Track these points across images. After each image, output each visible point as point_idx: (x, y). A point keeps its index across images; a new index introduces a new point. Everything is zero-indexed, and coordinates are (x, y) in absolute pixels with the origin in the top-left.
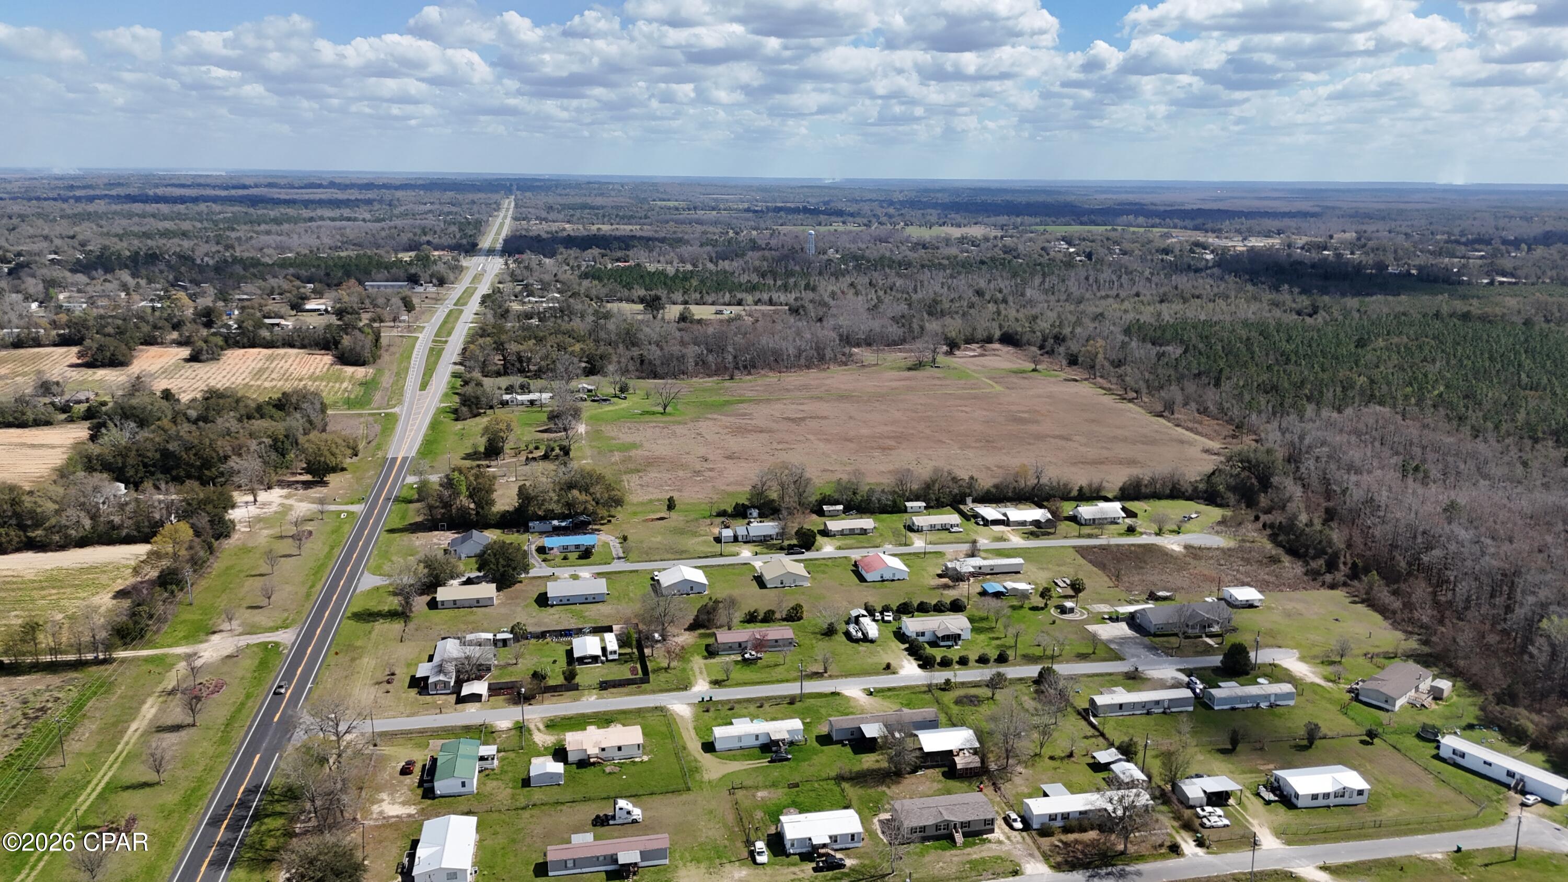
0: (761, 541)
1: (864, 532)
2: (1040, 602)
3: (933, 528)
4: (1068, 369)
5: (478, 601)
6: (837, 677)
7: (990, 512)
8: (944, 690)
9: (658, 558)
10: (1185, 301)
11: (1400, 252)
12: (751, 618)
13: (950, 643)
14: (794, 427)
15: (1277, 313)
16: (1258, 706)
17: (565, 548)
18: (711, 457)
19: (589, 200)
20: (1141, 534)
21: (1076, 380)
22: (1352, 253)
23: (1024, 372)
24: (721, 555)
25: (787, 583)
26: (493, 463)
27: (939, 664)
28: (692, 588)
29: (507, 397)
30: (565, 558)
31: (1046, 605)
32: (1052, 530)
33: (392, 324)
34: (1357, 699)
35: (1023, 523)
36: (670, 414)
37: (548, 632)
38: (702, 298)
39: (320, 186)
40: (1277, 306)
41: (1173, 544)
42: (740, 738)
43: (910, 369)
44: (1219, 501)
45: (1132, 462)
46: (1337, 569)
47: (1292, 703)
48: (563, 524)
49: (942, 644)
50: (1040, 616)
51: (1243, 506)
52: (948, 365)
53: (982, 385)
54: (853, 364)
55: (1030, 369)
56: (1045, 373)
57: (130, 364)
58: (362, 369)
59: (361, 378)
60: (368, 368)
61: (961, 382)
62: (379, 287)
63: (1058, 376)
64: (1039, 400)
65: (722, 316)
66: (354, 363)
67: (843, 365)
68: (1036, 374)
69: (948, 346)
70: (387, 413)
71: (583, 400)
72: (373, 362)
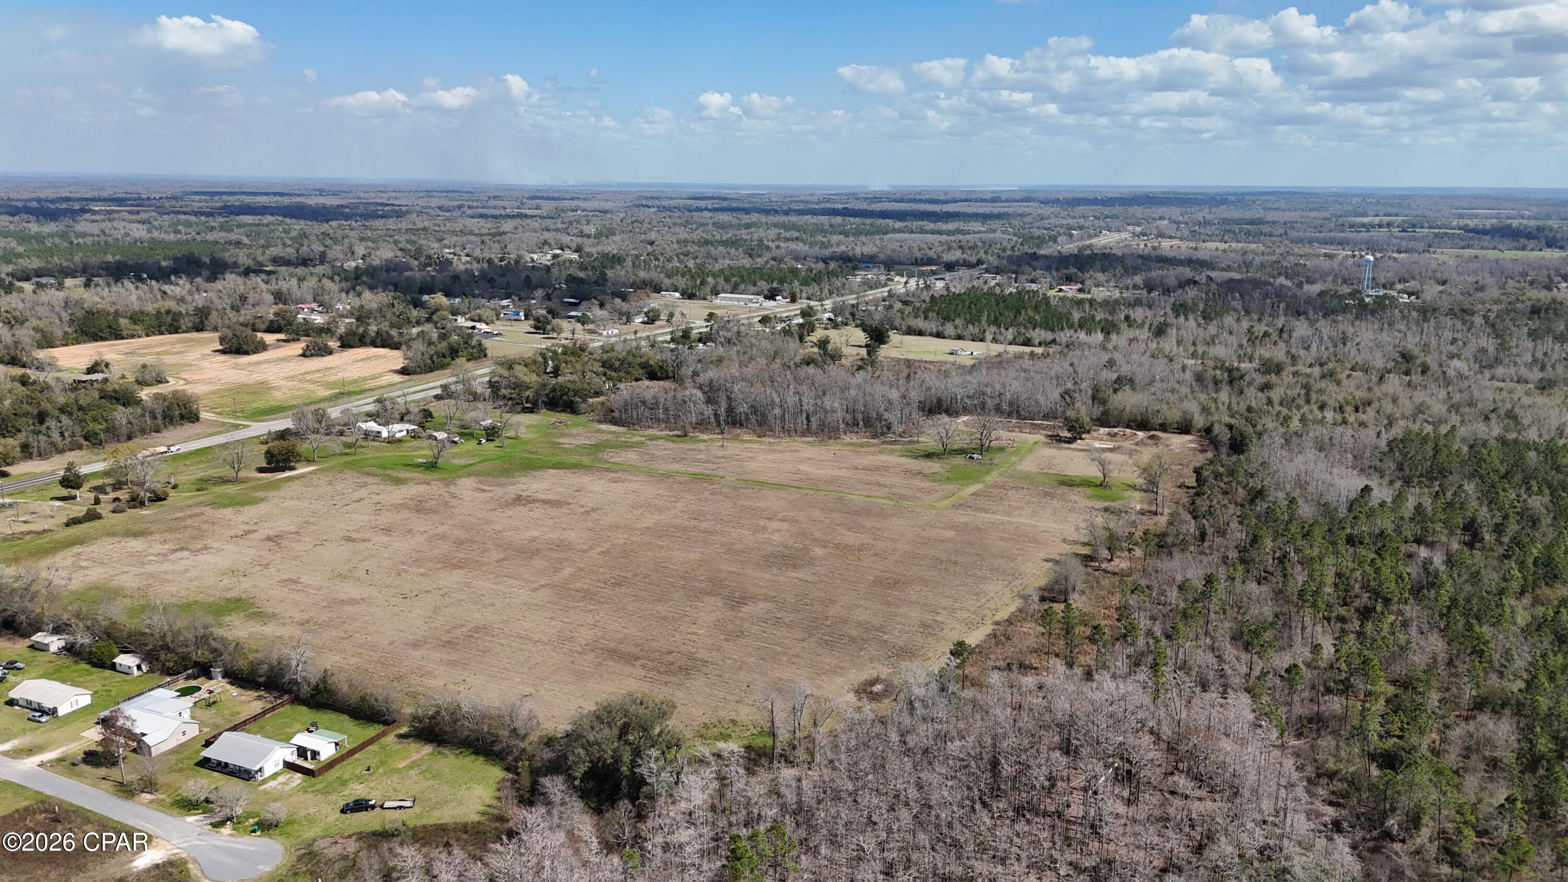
3: (29, 705)
20: (210, 811)
36: (436, 470)
41: (168, 849)
52: (998, 458)
53: (939, 494)
54: (890, 437)
55: (1098, 482)
56: (1108, 493)
57: (255, 353)
58: (398, 378)
59: (367, 387)
60: (407, 377)
61: (927, 484)
62: (731, 299)
63: (1114, 500)
64: (933, 533)
65: (951, 358)
66: (404, 371)
67: (875, 436)
68: (1089, 491)
69: (1069, 431)
70: (245, 426)
71: (436, 439)
72: (426, 372)
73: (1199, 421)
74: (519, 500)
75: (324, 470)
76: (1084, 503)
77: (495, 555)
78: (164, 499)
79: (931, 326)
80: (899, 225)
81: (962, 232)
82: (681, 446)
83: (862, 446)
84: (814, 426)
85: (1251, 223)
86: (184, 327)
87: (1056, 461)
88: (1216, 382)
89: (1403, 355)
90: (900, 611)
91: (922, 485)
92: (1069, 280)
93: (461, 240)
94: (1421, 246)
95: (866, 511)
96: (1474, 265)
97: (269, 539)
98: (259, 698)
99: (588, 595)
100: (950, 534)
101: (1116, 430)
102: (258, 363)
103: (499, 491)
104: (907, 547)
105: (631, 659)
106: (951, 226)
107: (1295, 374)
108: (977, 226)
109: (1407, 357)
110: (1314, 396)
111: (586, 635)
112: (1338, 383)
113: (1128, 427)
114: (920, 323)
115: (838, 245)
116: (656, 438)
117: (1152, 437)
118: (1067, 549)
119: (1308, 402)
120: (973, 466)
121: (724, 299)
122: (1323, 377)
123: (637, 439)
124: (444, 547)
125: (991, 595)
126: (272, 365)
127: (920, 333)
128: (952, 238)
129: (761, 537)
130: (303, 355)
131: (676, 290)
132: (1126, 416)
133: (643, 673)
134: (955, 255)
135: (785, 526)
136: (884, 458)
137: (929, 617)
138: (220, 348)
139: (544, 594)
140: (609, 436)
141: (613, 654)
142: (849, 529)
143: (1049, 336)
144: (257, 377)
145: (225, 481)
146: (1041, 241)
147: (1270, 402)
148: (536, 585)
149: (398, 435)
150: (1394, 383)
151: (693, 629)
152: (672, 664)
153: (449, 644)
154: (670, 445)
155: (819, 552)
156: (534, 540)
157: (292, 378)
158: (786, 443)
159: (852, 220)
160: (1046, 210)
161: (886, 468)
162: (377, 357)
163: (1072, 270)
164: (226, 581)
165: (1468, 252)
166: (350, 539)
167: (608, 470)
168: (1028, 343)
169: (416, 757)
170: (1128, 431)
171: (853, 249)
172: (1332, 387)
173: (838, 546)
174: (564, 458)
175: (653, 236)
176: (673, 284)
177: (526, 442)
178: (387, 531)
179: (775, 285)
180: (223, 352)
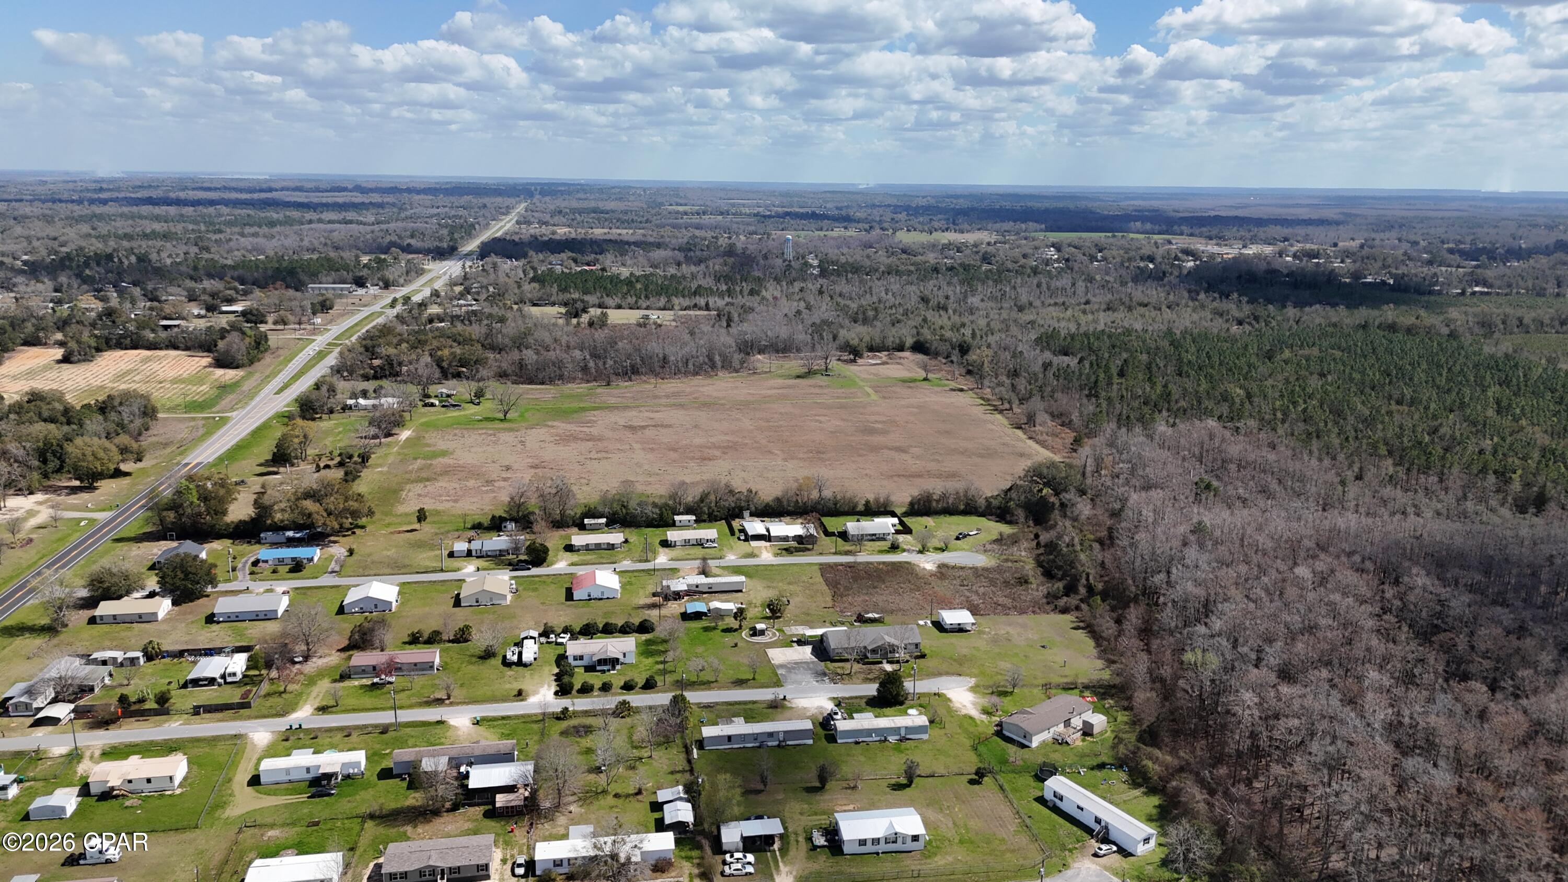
0: (495, 556)
1: (611, 547)
2: (735, 624)
3: (687, 543)
4: (961, 379)
5: (140, 616)
6: (458, 704)
7: (756, 526)
8: (558, 719)
9: (372, 572)
10: (1130, 309)
11: (1390, 261)
12: (414, 640)
13: (605, 668)
14: (628, 434)
15: (1219, 322)
16: (886, 740)
17: (281, 561)
18: (515, 466)
19: (601, 205)
20: (904, 550)
21: (961, 390)
22: (1342, 262)
23: (914, 380)
24: (442, 570)
25: (483, 601)
26: (282, 469)
27: (579, 691)
28: (376, 606)
29: (351, 402)
30: (274, 572)
31: (741, 626)
32: (810, 547)
33: (297, 326)
34: (999, 734)
35: (785, 539)
36: (510, 421)
37: (187, 651)
38: (636, 302)
39: (345, 189)
40: (1221, 315)
41: (928, 563)
42: (288, 771)
43: (798, 377)
44: (1008, 517)
45: (953, 475)
46: (1076, 592)
47: (925, 737)
48: (298, 535)
49: (598, 668)
50: (729, 639)
51: (1031, 523)
52: (840, 374)
55: (921, 378)
58: (233, 372)
60: (241, 371)
62: (324, 289)
63: (945, 385)
66: (223, 366)
68: (927, 383)
69: (851, 355)
70: (222, 418)
71: (432, 405)
72: (249, 364)
84: (691, 366)
87: (873, 372)
120: (838, 379)
121: (316, 289)
130: (66, 361)
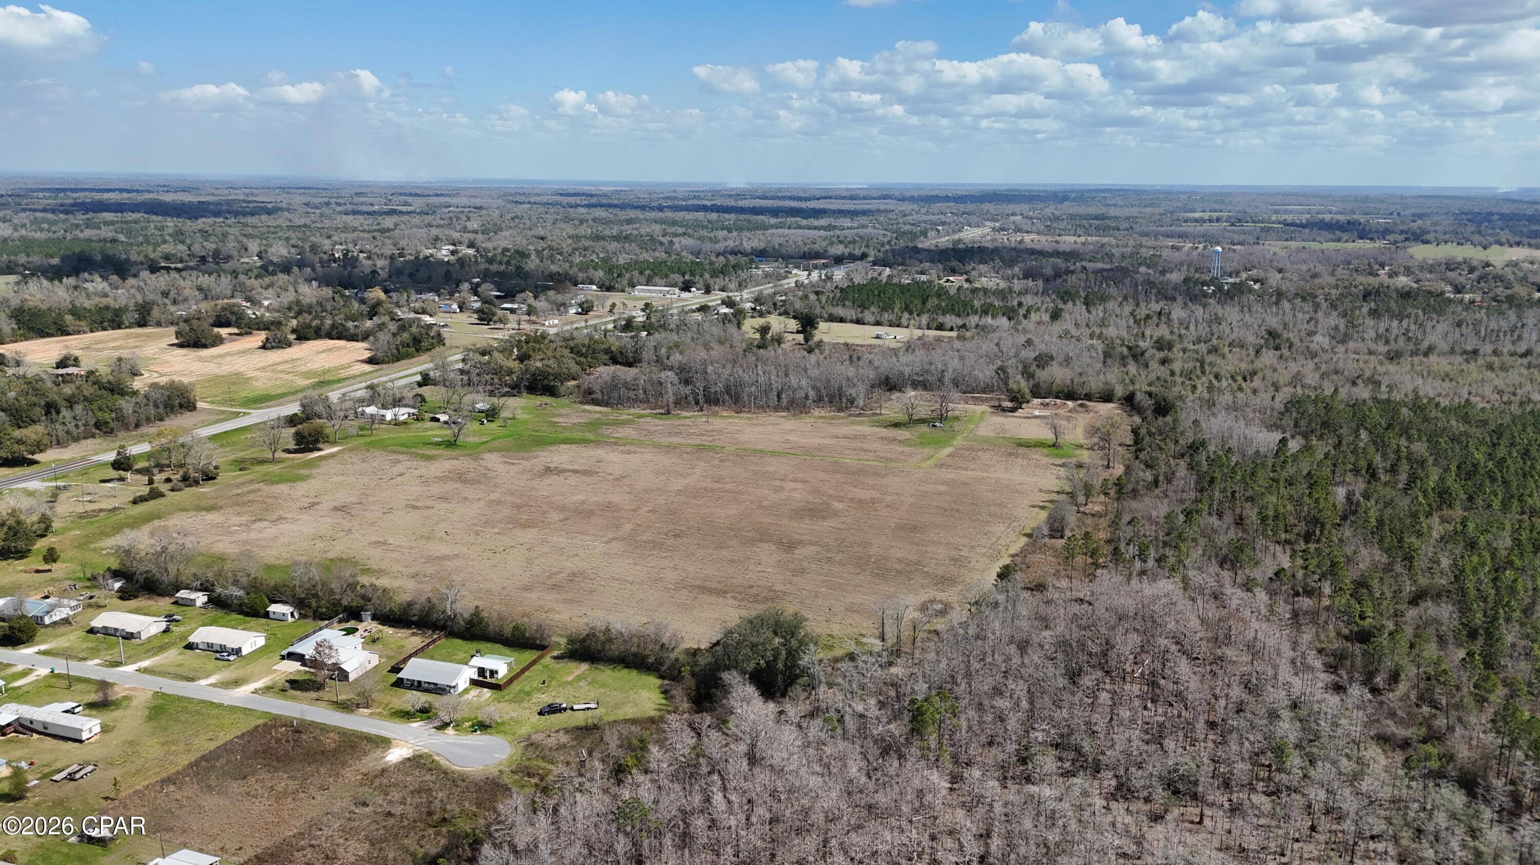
1: (130, 635)
3: (210, 648)
23: (1040, 444)
29: (360, 409)
41: (413, 747)
43: (896, 425)
52: (957, 426)
53: (920, 456)
54: (854, 411)
55: (1051, 443)
56: (1061, 451)
57: (213, 346)
58: (368, 368)
59: (342, 376)
60: (376, 367)
61: (906, 449)
62: (649, 291)
63: (1069, 457)
64: (929, 488)
65: (878, 342)
66: (371, 361)
67: (840, 410)
68: (1046, 451)
69: (1011, 401)
70: (245, 414)
72: (393, 362)
73: (1119, 391)
74: (548, 470)
75: (351, 450)
76: (1045, 460)
77: (555, 516)
78: (214, 478)
79: (850, 313)
80: (773, 221)
81: (834, 227)
82: (668, 422)
83: (832, 418)
85: (1096, 218)
86: (127, 323)
87: (1007, 427)
88: (1123, 358)
89: (1270, 333)
90: (929, 549)
91: (901, 449)
92: (953, 271)
93: (351, 236)
94: (1251, 239)
95: (862, 472)
96: (1304, 255)
97: (336, 509)
98: (414, 634)
99: (656, 545)
100: (943, 488)
101: (1047, 400)
102: (220, 356)
103: (527, 464)
104: (912, 500)
105: (722, 593)
106: (823, 222)
107: (1184, 350)
108: (846, 222)
109: (1272, 334)
110: (1207, 368)
111: (671, 576)
112: (1224, 357)
113: (1057, 397)
114: (839, 311)
115: (725, 240)
116: (643, 416)
117: (1081, 405)
118: (1047, 497)
119: (1203, 373)
120: (937, 433)
121: (642, 291)
122: (1209, 352)
123: (624, 417)
124: (506, 512)
125: (998, 534)
126: (236, 357)
127: (842, 320)
128: (831, 233)
129: (784, 495)
130: (263, 347)
131: (592, 283)
132: (1055, 388)
133: (737, 603)
134: (839, 250)
135: (799, 485)
136: (859, 428)
137: (954, 553)
138: (176, 341)
139: (615, 547)
140: (598, 415)
141: (703, 589)
142: (855, 486)
143: (959, 321)
144: (225, 369)
145: (262, 462)
146: (914, 236)
147: (1173, 373)
148: (605, 539)
149: (402, 418)
150: (1269, 357)
151: (760, 568)
152: (757, 595)
153: (555, 587)
154: (658, 421)
155: (838, 505)
156: (583, 503)
157: (264, 369)
158: (763, 417)
159: (727, 216)
160: (906, 207)
161: (864, 437)
162: (339, 348)
163: (955, 263)
164: (320, 545)
165: (1293, 244)
166: (413, 507)
167: (615, 444)
168: (940, 327)
169: (578, 672)
170: (1058, 401)
171: (741, 244)
172: (1219, 360)
173: (852, 500)
174: (568, 435)
175: (541, 232)
176: (588, 277)
177: (525, 422)
178: (444, 499)
179: (687, 277)
180: (181, 346)
